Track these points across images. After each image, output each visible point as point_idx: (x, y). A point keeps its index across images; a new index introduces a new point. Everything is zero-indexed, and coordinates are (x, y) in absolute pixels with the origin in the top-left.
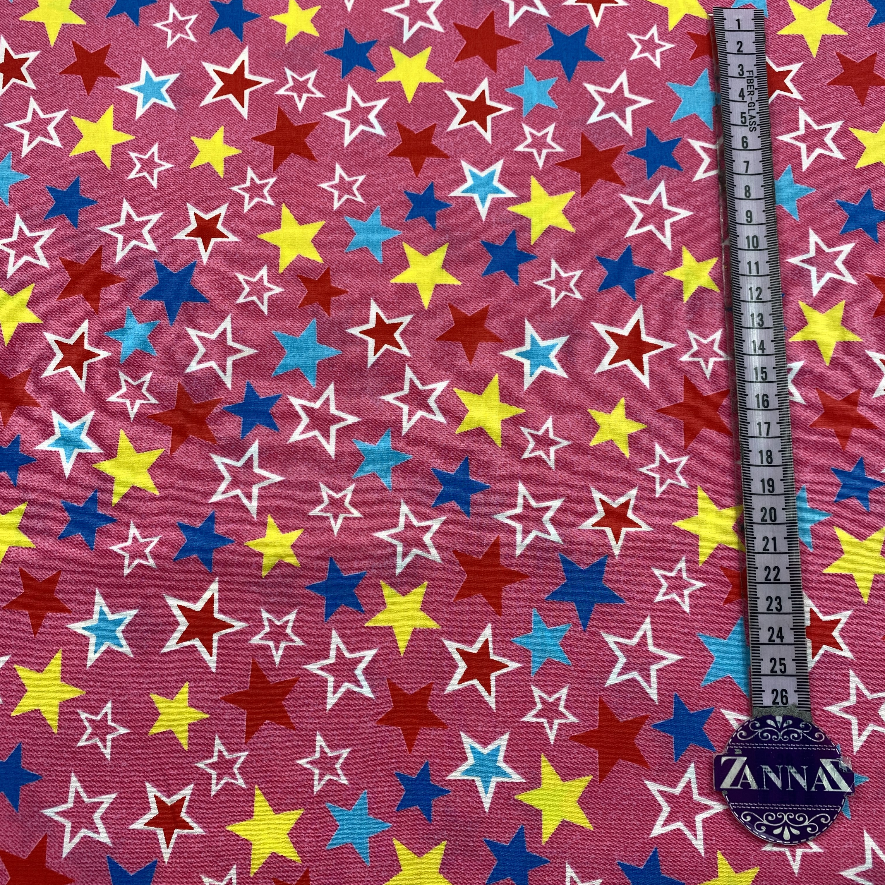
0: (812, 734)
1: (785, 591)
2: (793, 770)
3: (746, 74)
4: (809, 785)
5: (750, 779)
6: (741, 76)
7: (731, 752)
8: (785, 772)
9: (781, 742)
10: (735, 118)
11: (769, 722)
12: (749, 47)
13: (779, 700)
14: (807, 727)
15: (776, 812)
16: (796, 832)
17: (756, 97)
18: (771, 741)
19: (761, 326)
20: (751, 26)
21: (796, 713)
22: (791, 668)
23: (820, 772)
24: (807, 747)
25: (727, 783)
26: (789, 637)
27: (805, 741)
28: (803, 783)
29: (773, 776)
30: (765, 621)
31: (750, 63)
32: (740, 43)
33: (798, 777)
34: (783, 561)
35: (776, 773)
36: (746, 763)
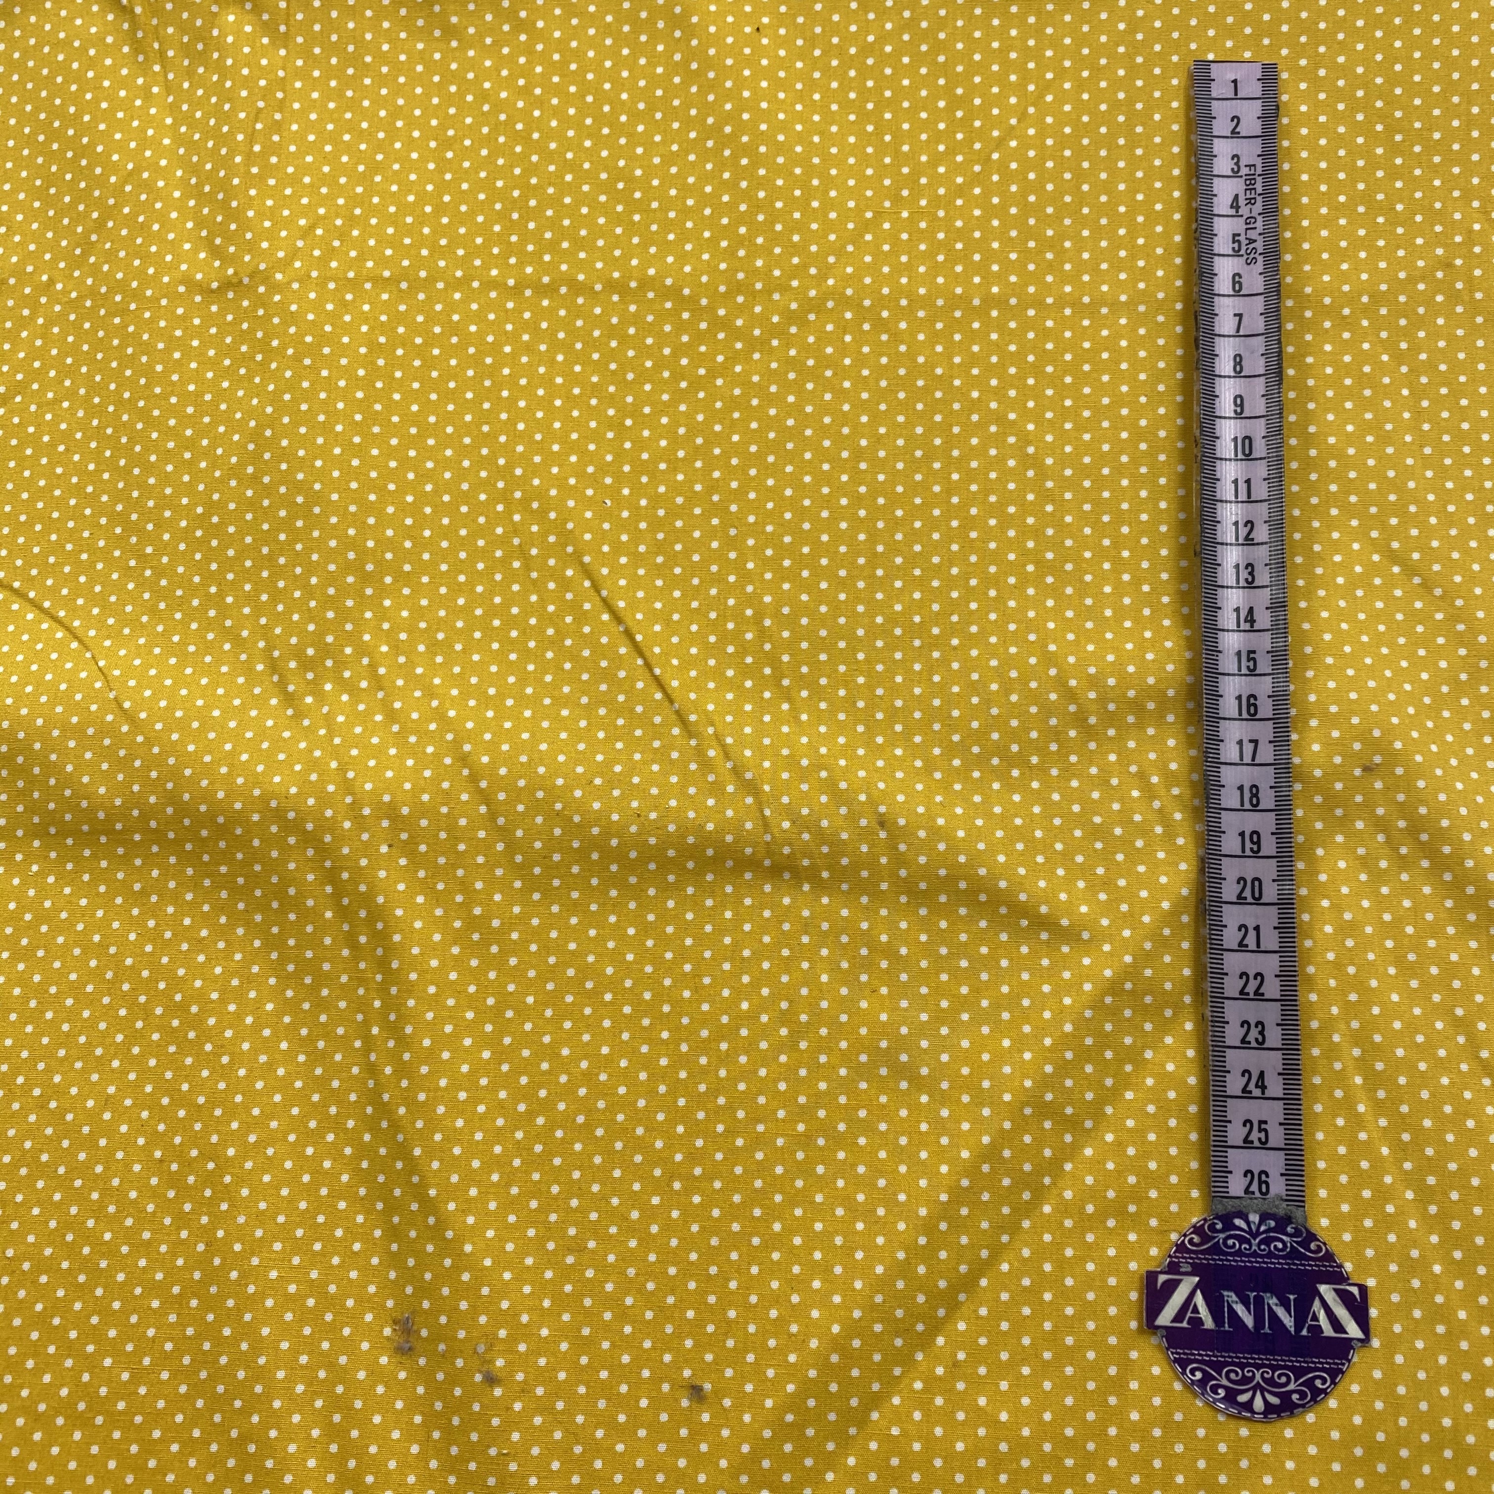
0: (1305, 1244)
1: (1271, 1014)
2: (1273, 1301)
3: (1244, 171)
4: (1299, 1326)
5: (1204, 1312)
6: (1235, 173)
7: (1173, 1268)
8: (1259, 1301)
9: (1255, 1254)
10: (1222, 244)
11: (1238, 1222)
12: (1251, 124)
13: (1254, 1187)
14: (1297, 1233)
15: (1242, 1366)
16: (1274, 1400)
17: (1258, 207)
18: (1239, 1253)
19: (1250, 584)
20: (1256, 89)
21: (1282, 1209)
22: (1277, 1137)
23: (1317, 1305)
24: (1297, 1265)
25: (1165, 1318)
26: (1275, 1087)
27: (1293, 1254)
28: (1288, 1322)
29: (1240, 1309)
30: (1236, 1060)
31: (1250, 152)
32: (1236, 119)
33: (1281, 1312)
34: (1270, 965)
35: (1245, 1303)
36: (1197, 1286)
